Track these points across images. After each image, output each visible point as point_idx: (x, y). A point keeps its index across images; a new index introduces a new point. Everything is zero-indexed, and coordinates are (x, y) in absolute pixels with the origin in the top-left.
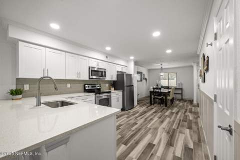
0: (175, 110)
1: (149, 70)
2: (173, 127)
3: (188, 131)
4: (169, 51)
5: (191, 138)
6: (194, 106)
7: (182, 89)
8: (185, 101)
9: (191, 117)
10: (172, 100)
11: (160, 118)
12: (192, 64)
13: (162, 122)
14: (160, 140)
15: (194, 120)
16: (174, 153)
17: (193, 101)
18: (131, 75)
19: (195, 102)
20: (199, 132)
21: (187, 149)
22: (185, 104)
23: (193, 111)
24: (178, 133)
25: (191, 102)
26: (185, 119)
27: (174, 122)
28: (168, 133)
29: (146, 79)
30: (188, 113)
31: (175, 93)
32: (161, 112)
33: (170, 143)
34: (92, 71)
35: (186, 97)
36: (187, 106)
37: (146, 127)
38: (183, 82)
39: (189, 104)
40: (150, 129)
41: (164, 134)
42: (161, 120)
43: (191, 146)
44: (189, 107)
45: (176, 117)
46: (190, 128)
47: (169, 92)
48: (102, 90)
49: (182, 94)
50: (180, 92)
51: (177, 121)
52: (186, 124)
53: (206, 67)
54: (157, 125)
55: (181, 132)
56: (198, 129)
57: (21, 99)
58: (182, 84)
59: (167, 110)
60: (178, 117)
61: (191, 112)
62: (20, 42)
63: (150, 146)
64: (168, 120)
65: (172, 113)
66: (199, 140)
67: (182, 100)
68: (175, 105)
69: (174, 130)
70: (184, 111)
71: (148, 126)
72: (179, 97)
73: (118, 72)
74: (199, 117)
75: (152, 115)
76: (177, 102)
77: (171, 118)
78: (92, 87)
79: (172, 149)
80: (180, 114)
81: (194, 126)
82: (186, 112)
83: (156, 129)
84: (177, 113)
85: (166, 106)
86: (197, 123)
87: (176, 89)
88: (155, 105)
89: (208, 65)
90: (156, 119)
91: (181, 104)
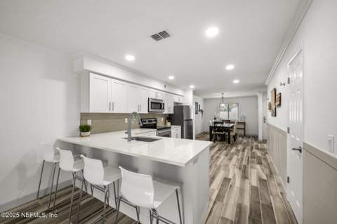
0: (240, 147)
1: (205, 100)
2: (244, 164)
3: (258, 166)
4: (236, 81)
5: (263, 172)
6: (260, 143)
7: (244, 123)
8: (249, 137)
9: (259, 153)
10: (235, 137)
11: (226, 155)
12: (258, 94)
13: (230, 159)
14: (235, 175)
15: (263, 157)
16: (250, 184)
17: (257, 137)
18: (188, 106)
19: (260, 138)
20: (269, 166)
21: (261, 180)
22: (250, 140)
23: (260, 147)
24: (249, 169)
25: (256, 138)
26: (253, 156)
27: (242, 159)
28: (240, 168)
29: (202, 111)
30: (254, 150)
31: (238, 129)
32: (226, 149)
33: (245, 177)
34: (152, 103)
35: (249, 132)
36: (253, 143)
37: (216, 165)
38: (245, 115)
39: (253, 141)
40: (220, 166)
41: (237, 170)
42: (228, 157)
43: (265, 178)
44: (255, 144)
45: (243, 154)
46: (260, 163)
47: (232, 127)
48: (158, 125)
49: (244, 129)
50: (242, 127)
51: (245, 159)
52: (255, 160)
53: (277, 103)
54: (226, 162)
55: (252, 167)
56: (268, 164)
57: (89, 136)
58: (244, 117)
59: (232, 147)
60: (245, 155)
61: (257, 148)
62: (91, 74)
63: (226, 180)
64: (235, 157)
65: (238, 151)
66: (271, 173)
67: (244, 136)
68: (238, 141)
69: (245, 166)
70: (249, 148)
71: (218, 164)
72: (241, 132)
73: (175, 103)
74: (266, 153)
75: (216, 153)
76: (240, 139)
77: (238, 155)
78: (149, 121)
79: (247, 181)
80: (246, 151)
81: (263, 162)
82: (252, 148)
83: (227, 166)
84: (243, 150)
85: (229, 143)
86: (266, 159)
87: (239, 123)
88: (216, 142)
89: (280, 101)
90: (222, 157)
91: (245, 141)
